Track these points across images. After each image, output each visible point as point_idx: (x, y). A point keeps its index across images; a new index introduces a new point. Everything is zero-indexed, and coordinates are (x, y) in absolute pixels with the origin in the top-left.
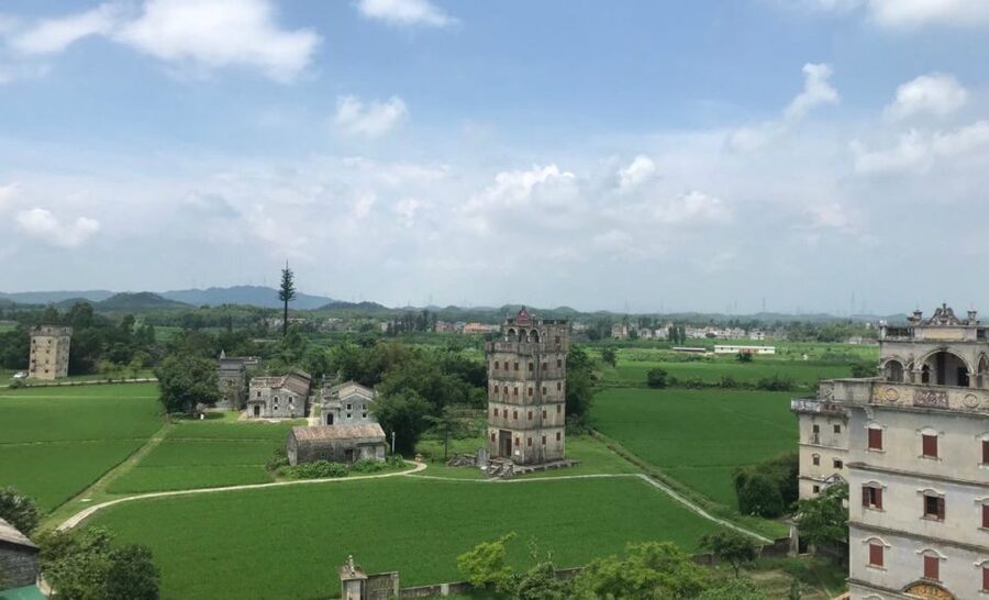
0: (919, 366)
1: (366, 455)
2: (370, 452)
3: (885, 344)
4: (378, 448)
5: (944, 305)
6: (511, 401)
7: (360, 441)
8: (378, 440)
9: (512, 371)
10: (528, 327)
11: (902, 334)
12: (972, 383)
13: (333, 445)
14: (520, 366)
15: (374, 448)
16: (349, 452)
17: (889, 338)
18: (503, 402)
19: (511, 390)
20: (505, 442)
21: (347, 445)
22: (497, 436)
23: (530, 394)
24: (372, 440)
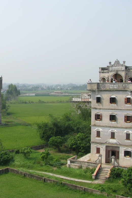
0: (110, 78)
3: (101, 73)
5: (117, 60)
11: (106, 70)
12: (124, 81)
17: (102, 71)
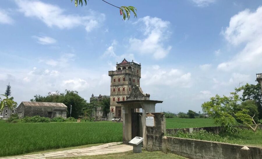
1: (58, 115)
2: (60, 114)
4: (64, 112)
6: (121, 94)
7: (56, 108)
8: (63, 109)
9: (122, 82)
10: (127, 66)
13: (43, 110)
14: (126, 79)
15: (62, 112)
16: (50, 113)
18: (117, 95)
19: (121, 89)
20: (118, 111)
21: (49, 110)
22: (114, 109)
23: (130, 90)
24: (61, 109)
